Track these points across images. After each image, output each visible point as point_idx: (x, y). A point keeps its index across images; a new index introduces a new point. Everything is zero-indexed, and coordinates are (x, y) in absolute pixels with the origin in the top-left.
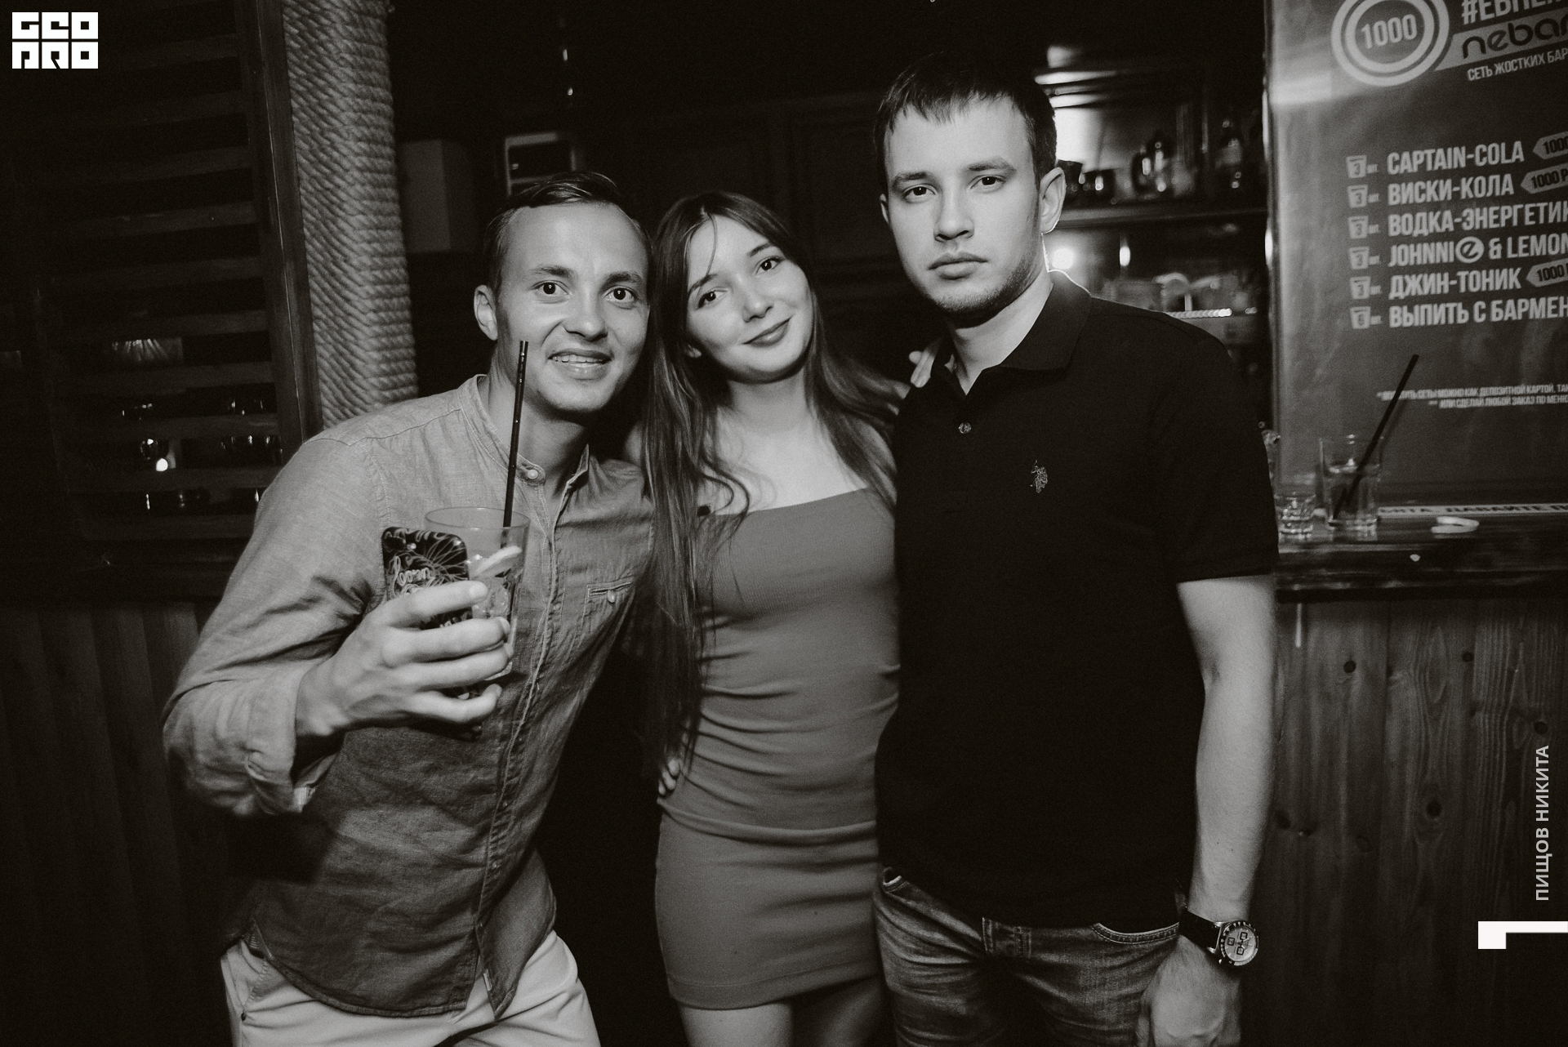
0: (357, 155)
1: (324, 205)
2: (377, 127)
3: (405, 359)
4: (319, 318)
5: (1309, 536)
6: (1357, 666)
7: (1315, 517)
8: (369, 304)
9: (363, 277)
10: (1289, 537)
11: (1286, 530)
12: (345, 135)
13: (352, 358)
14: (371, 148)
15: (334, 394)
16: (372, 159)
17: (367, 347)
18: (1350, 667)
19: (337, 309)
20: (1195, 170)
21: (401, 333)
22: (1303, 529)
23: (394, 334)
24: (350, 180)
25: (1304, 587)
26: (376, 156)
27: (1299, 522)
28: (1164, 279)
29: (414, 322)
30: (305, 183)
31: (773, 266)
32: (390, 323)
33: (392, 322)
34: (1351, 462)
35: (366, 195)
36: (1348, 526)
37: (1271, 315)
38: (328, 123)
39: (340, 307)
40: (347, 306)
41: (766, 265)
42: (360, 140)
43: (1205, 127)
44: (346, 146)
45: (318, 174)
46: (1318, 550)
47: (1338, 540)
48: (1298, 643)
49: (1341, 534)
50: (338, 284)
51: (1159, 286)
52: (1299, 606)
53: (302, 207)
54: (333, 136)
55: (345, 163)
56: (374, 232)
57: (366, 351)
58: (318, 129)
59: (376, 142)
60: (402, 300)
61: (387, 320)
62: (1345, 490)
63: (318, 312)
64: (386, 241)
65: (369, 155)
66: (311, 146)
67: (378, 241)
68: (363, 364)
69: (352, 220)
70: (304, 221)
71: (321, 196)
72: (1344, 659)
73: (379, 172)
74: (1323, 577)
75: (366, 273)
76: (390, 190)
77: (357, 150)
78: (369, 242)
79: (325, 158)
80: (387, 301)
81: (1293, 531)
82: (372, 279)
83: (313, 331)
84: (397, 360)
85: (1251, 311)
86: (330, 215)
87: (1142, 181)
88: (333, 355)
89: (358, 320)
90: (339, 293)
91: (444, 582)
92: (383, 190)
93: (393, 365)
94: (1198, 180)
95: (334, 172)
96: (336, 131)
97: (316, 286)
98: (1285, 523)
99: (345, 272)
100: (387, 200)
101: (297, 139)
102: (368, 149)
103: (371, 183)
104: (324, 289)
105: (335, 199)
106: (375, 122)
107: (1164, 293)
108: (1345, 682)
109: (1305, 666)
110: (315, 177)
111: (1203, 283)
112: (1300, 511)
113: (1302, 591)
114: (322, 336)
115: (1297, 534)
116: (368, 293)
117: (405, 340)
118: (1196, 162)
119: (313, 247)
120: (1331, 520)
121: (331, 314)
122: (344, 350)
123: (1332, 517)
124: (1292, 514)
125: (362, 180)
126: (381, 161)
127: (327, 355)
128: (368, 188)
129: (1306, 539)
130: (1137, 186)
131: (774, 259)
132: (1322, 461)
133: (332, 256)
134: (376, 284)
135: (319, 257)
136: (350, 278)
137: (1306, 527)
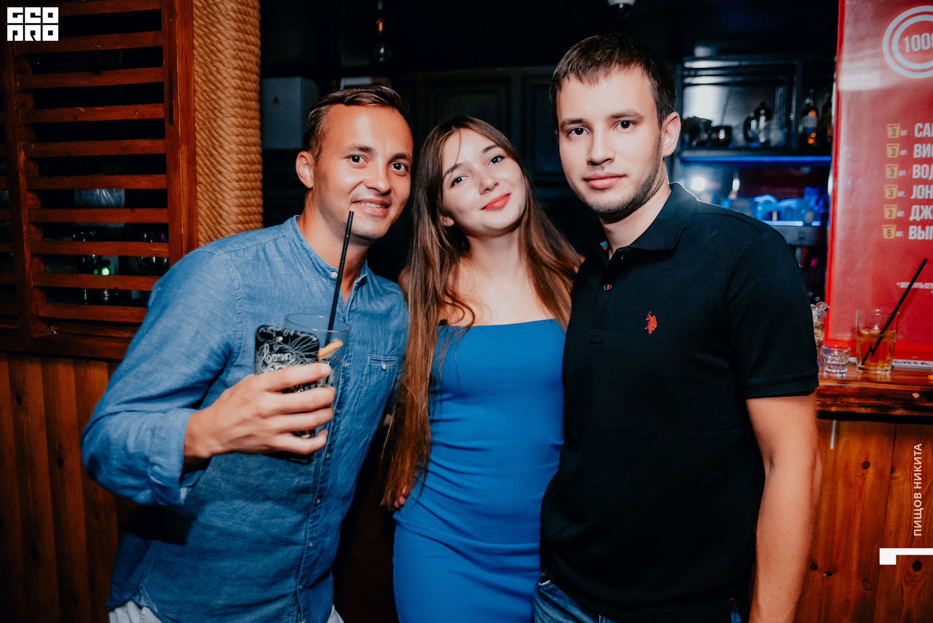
0: (233, 78)
1: (210, 109)
2: (248, 61)
3: (255, 214)
4: (201, 183)
5: (844, 375)
6: (871, 466)
7: (849, 362)
8: (234, 176)
9: (231, 158)
10: (831, 375)
11: (829, 370)
12: (227, 65)
13: (220, 211)
14: (243, 75)
15: (207, 233)
16: (243, 82)
17: (230, 204)
18: (866, 465)
19: (213, 178)
20: (786, 130)
21: (254, 197)
22: (840, 370)
23: (249, 197)
24: (228, 94)
25: (839, 409)
26: (246, 80)
27: (838, 365)
28: (760, 199)
29: (263, 190)
30: (198, 94)
31: (499, 161)
32: (247, 190)
33: (248, 189)
34: (876, 328)
35: (237, 104)
36: (871, 370)
37: (829, 228)
38: (216, 56)
39: (215, 177)
40: (219, 176)
41: (495, 160)
42: (236, 69)
43: (794, 103)
44: (226, 72)
45: (208, 89)
46: (850, 385)
47: (864, 380)
48: (832, 446)
49: (867, 376)
50: (215, 162)
51: (756, 203)
52: (834, 422)
53: (195, 110)
54: (219, 65)
55: (225, 82)
56: (241, 130)
57: (230, 207)
58: (209, 60)
59: (247, 71)
60: (256, 175)
61: (245, 187)
62: (871, 347)
63: (200, 179)
64: (248, 136)
65: (241, 79)
66: (204, 70)
67: (243, 135)
68: (227, 215)
69: (227, 121)
70: (196, 119)
71: (208, 104)
72: (863, 460)
73: (247, 90)
74: (852, 404)
75: (234, 156)
76: (254, 103)
77: (234, 75)
78: (237, 136)
79: (212, 78)
80: (246, 175)
81: (834, 371)
82: (237, 159)
83: (197, 191)
84: (250, 214)
85: (816, 224)
86: (213, 116)
87: (750, 134)
88: (208, 208)
89: (226, 186)
90: (215, 167)
91: (302, 363)
92: (249, 102)
93: (247, 217)
94: (788, 136)
95: (218, 88)
96: (221, 62)
97: (200, 162)
98: (829, 366)
99: (220, 154)
100: (251, 109)
101: (195, 65)
102: (241, 75)
103: (241, 98)
104: (205, 165)
105: (216, 106)
106: (247, 58)
107: (760, 208)
108: (862, 475)
109: (835, 462)
110: (205, 91)
111: (786, 203)
112: (839, 358)
113: (837, 412)
114: (201, 194)
115: (836, 373)
116: (233, 169)
117: (256, 201)
118: (786, 124)
119: (201, 137)
120: (860, 365)
121: (209, 181)
122: (215, 205)
123: (861, 363)
124: (834, 360)
125: (236, 95)
126: (249, 83)
127: (204, 207)
128: (240, 101)
129: (842, 377)
130: (747, 138)
131: (500, 157)
132: (856, 325)
133: (212, 143)
134: (239, 164)
135: (204, 143)
136: (222, 158)
137: (843, 369)
